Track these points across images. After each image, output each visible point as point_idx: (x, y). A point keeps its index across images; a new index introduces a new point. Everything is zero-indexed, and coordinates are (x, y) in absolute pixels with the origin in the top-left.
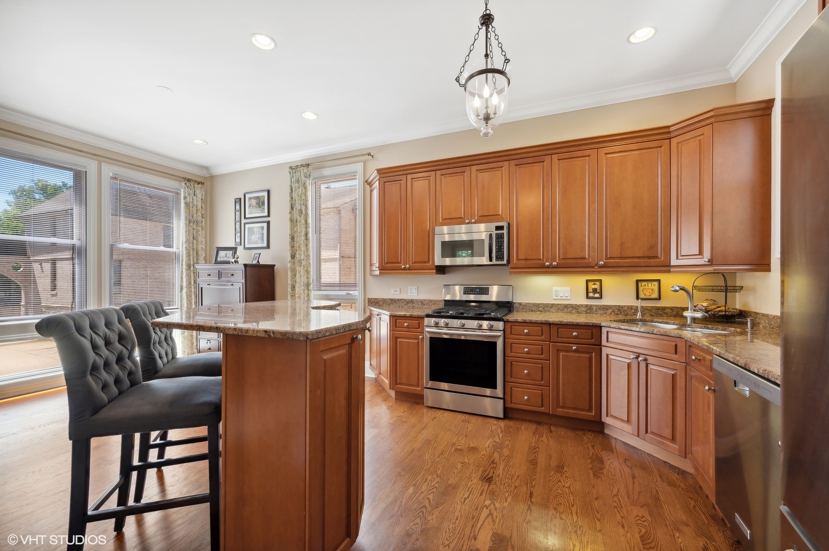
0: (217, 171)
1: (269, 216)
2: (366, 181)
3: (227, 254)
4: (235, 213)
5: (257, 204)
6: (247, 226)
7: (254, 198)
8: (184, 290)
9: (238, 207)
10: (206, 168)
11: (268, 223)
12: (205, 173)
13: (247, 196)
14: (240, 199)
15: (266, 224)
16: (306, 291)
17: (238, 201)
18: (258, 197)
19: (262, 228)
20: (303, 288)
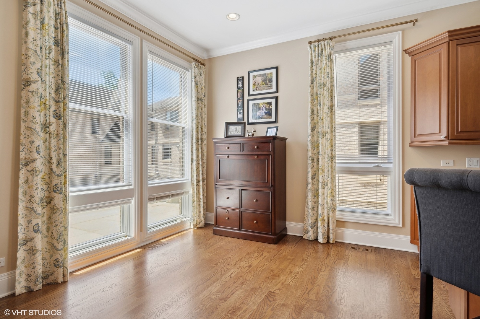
0: (216, 53)
1: (277, 92)
2: (406, 51)
3: (236, 129)
4: (237, 90)
5: (263, 81)
6: (251, 103)
7: (260, 76)
8: (195, 163)
10: (207, 50)
11: (276, 98)
13: (251, 75)
14: (243, 77)
15: (274, 100)
16: (330, 164)
17: (240, 79)
18: (265, 75)
19: (270, 104)
20: (326, 160)
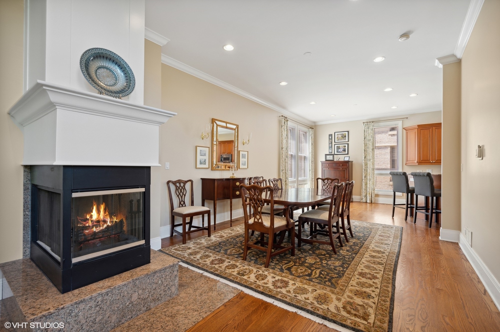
1: (348, 141)
2: (404, 128)
3: (330, 157)
4: (329, 140)
5: (342, 137)
6: (336, 146)
7: (340, 134)
9: (330, 138)
10: (315, 122)
11: (348, 144)
12: (313, 124)
13: (336, 134)
14: (332, 135)
16: (372, 172)
17: (330, 135)
18: (342, 134)
19: (345, 146)
20: (371, 170)
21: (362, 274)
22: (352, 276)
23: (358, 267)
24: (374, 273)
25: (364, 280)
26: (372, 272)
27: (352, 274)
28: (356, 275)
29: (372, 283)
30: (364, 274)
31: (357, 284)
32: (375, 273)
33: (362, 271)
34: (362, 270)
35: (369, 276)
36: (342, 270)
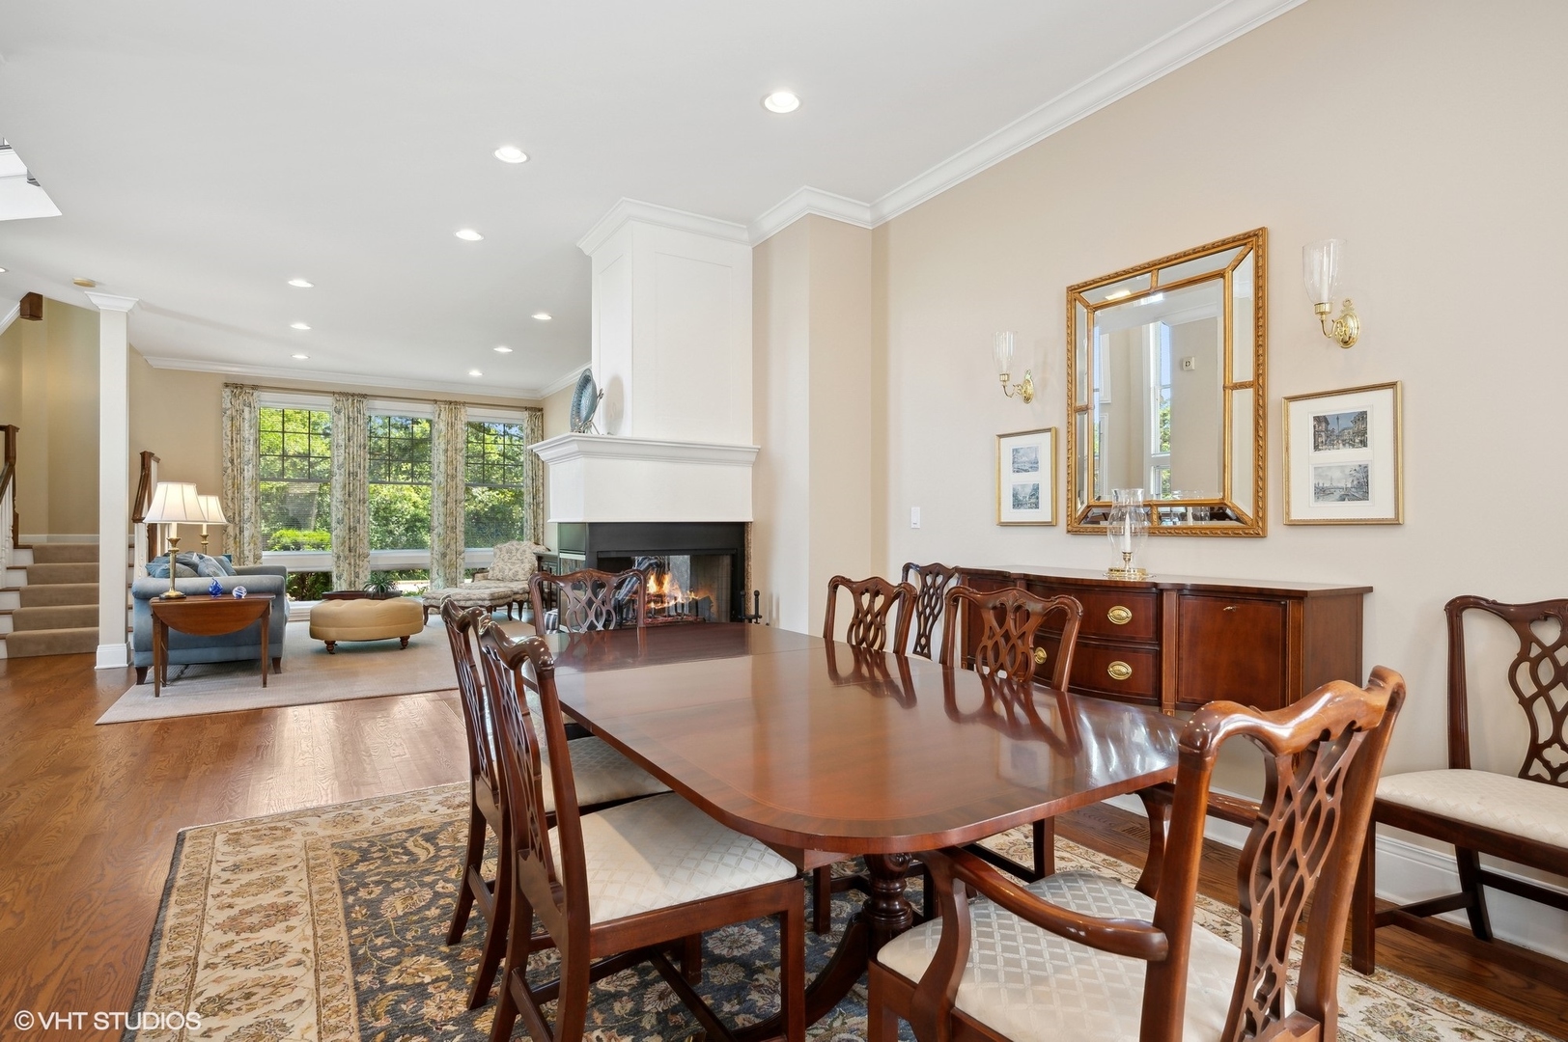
21: (284, 912)
22: (310, 891)
23: (309, 932)
24: (236, 938)
25: (269, 898)
26: (247, 939)
27: (316, 897)
28: (299, 900)
29: (238, 901)
30: (273, 918)
31: (281, 880)
32: (233, 942)
33: (285, 924)
34: (289, 929)
35: (255, 919)
36: (358, 890)
